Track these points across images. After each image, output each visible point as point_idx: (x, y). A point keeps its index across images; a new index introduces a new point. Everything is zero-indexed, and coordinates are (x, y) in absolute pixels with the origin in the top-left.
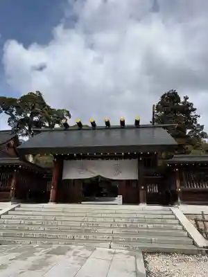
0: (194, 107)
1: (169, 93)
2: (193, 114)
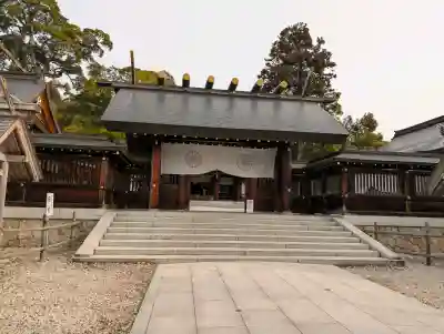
0: (332, 60)
1: (295, 28)
2: (327, 71)
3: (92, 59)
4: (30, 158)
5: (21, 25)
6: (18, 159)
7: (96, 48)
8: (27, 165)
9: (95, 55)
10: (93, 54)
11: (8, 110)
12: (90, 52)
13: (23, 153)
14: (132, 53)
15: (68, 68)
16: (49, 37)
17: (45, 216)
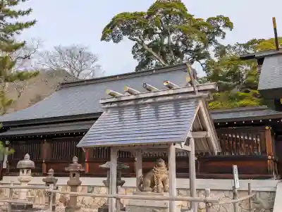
3: (216, 43)
4: (211, 133)
5: (160, 31)
6: (202, 135)
7: (219, 32)
8: (207, 140)
9: (218, 38)
10: (216, 38)
11: (193, 92)
12: (214, 38)
13: (205, 129)
14: (274, 19)
15: (198, 55)
16: (181, 34)
17: (234, 187)
